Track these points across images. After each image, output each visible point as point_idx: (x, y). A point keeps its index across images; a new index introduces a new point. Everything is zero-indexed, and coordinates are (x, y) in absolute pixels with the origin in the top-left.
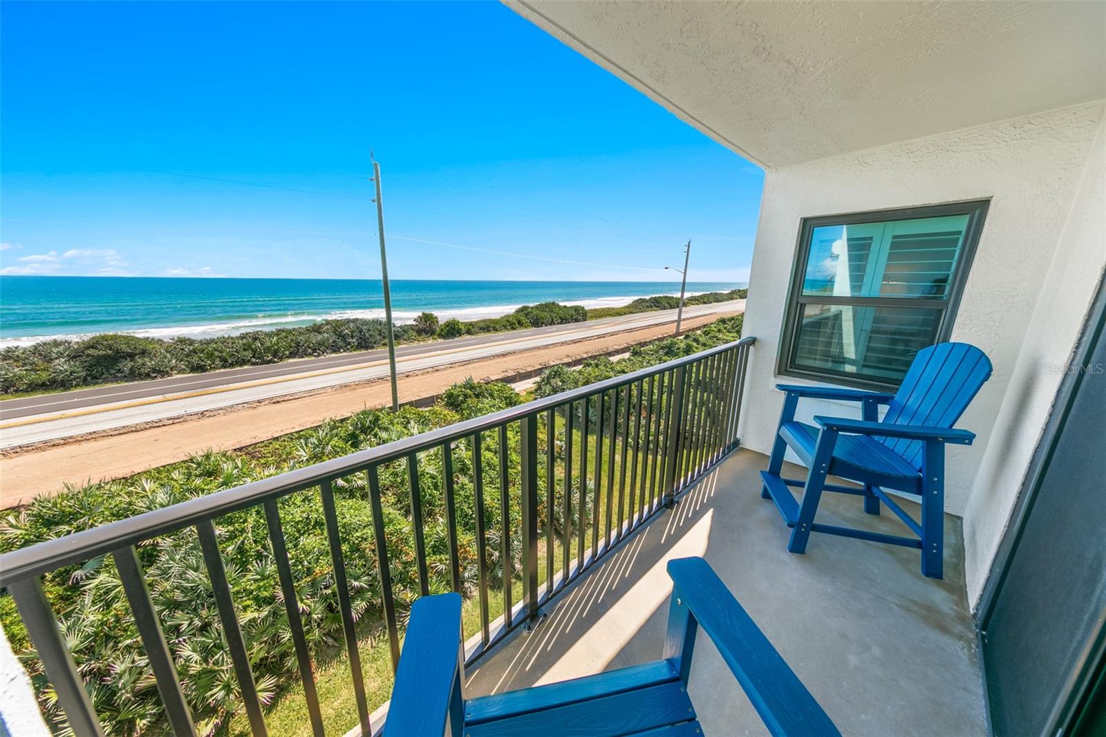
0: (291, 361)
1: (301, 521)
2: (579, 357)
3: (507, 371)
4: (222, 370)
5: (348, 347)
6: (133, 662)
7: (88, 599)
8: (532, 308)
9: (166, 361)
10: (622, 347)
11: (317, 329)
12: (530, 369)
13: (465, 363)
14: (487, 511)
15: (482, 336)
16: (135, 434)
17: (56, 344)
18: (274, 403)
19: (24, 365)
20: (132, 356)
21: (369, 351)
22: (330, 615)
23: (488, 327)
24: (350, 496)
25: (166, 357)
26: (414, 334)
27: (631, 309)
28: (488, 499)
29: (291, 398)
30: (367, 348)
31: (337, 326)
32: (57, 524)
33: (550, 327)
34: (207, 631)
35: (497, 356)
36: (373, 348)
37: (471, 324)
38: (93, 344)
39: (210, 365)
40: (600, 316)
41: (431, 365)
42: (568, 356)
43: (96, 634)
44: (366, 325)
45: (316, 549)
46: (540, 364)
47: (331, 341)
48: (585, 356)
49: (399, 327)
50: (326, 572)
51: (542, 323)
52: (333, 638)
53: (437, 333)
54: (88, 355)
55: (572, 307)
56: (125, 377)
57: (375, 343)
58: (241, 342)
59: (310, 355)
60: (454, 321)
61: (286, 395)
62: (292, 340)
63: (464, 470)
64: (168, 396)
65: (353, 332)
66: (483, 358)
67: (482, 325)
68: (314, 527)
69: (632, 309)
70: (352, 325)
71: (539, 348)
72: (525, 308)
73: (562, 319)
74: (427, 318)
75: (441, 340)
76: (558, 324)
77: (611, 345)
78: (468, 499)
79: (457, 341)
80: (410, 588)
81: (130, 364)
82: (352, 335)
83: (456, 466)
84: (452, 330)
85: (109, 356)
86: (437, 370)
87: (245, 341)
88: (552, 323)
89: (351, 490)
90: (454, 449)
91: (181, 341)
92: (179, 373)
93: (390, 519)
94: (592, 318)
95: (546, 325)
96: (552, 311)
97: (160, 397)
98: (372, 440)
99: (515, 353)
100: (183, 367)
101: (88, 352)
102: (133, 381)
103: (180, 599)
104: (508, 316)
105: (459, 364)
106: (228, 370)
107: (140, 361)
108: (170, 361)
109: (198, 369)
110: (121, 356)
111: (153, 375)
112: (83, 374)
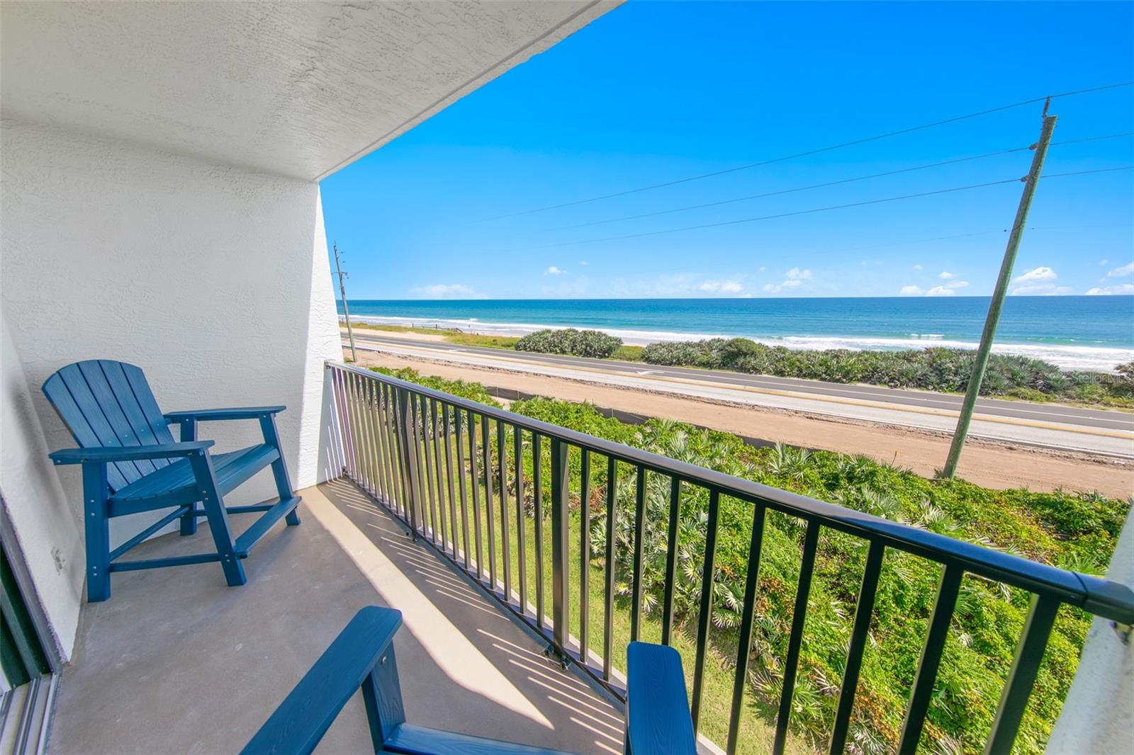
0: (860, 385)
4: (796, 379)
5: (943, 385)
11: (909, 356)
16: (714, 405)
17: (719, 340)
19: (702, 351)
20: (745, 354)
25: (763, 360)
29: (825, 418)
38: (731, 343)
39: (788, 372)
47: (920, 373)
49: (1065, 374)
54: (726, 350)
56: (738, 368)
58: (821, 357)
59: (886, 383)
61: (821, 415)
62: (872, 364)
64: (748, 388)
65: (961, 367)
81: (743, 360)
82: (957, 371)
85: (735, 353)
87: (825, 357)
91: (779, 350)
92: (767, 373)
97: (741, 387)
100: (771, 369)
101: (727, 348)
102: (740, 372)
106: (800, 379)
107: (748, 359)
108: (764, 363)
109: (780, 373)
110: (740, 353)
111: (751, 371)
112: (720, 361)
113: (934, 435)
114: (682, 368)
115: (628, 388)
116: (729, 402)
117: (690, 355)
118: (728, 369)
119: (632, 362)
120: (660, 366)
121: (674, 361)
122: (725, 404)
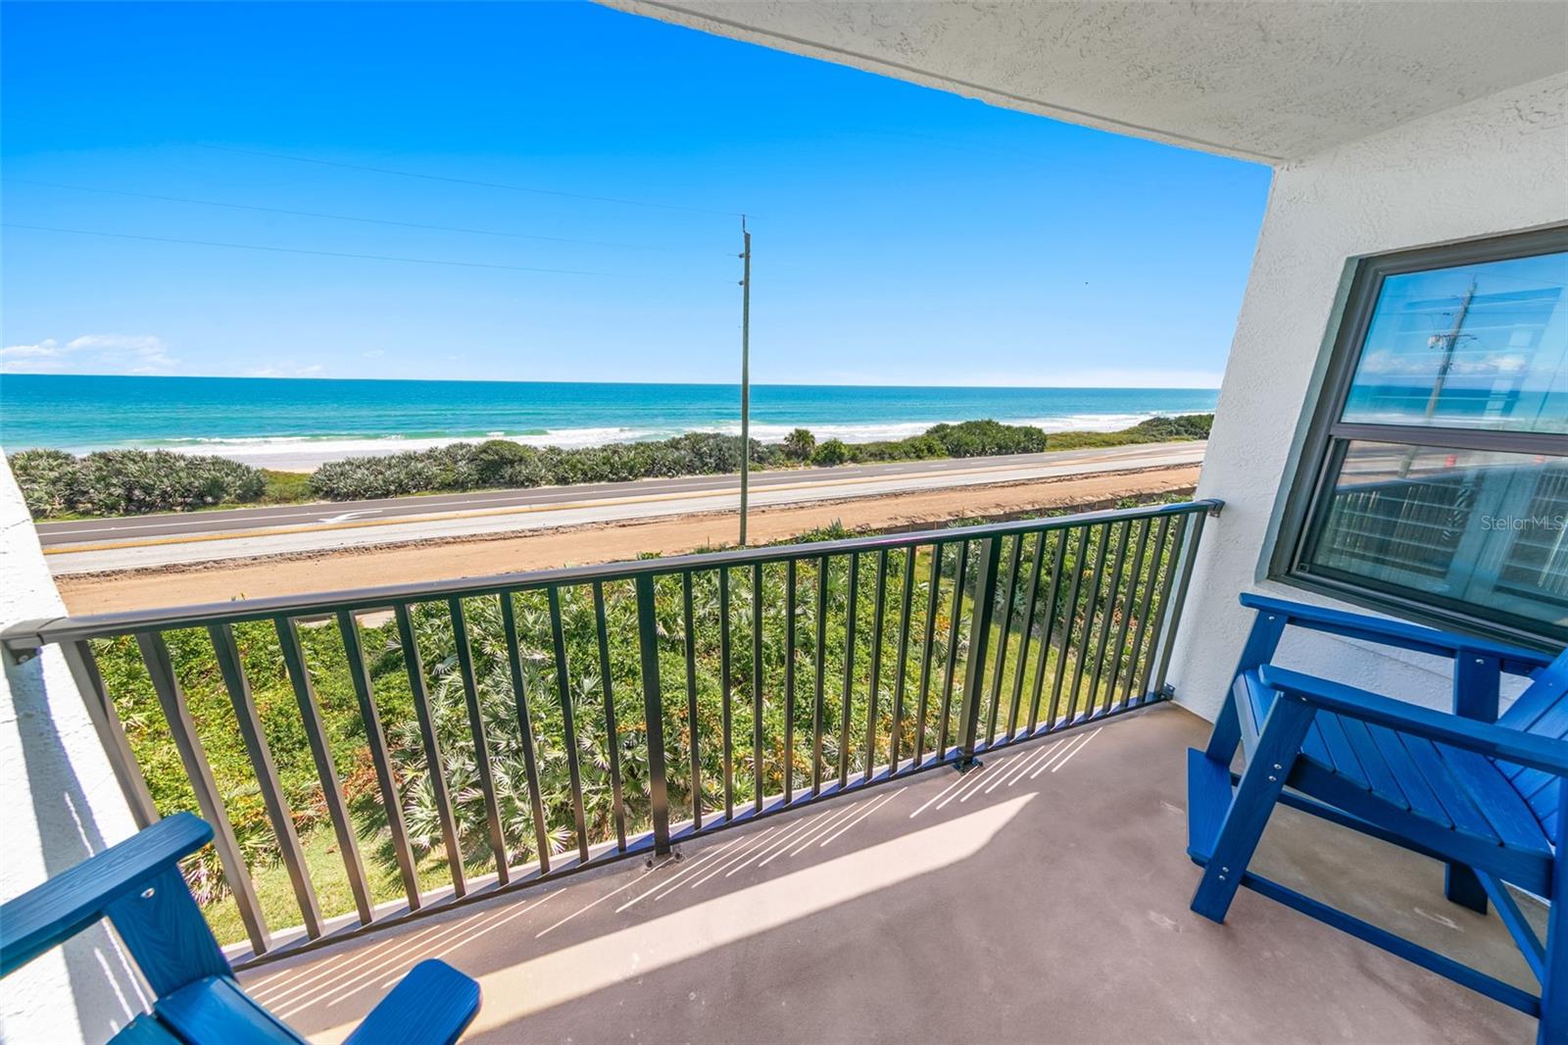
0: (646, 480)
1: (616, 665)
2: (1016, 509)
3: (896, 519)
4: (582, 485)
5: (705, 468)
6: (464, 764)
7: (443, 693)
8: (953, 428)
9: (537, 470)
10: (1102, 498)
11: (674, 444)
12: (931, 519)
13: (839, 501)
14: (827, 708)
15: (872, 465)
16: (502, 542)
17: (462, 446)
18: (620, 526)
19: (440, 465)
20: (512, 463)
21: (728, 475)
22: (631, 779)
23: (883, 452)
24: (671, 648)
25: (538, 466)
26: (782, 457)
27: (1135, 437)
28: (831, 692)
29: (637, 523)
30: (725, 471)
31: (695, 440)
32: (433, 616)
33: (978, 458)
34: (518, 756)
35: (887, 495)
36: (732, 471)
37: (858, 448)
38: (485, 449)
39: (572, 478)
40: (1072, 446)
41: (795, 499)
42: (998, 505)
43: (444, 727)
44: (728, 442)
45: (624, 701)
46: (950, 514)
47: (687, 459)
48: (1029, 507)
50: (630, 729)
51: (967, 452)
52: (631, 807)
53: (811, 458)
54: (482, 459)
55: (1020, 429)
56: (506, 483)
57: (735, 465)
58: (601, 454)
59: (665, 474)
60: (835, 442)
61: (633, 519)
62: (649, 456)
63: (806, 646)
64: (535, 507)
65: (711, 450)
66: (865, 497)
67: (873, 450)
68: (627, 675)
69: (1136, 435)
70: (711, 441)
71: (953, 489)
72: (942, 427)
73: (1000, 448)
74: (802, 437)
75: (814, 468)
76: (992, 454)
77: (1080, 494)
78: (804, 685)
79: (838, 471)
80: (717, 778)
81: (510, 471)
82: (711, 453)
83: (799, 638)
84: (832, 455)
85: (496, 461)
86: (802, 508)
87: (605, 453)
88: (983, 452)
89: (673, 642)
90: (799, 615)
91: (551, 450)
92: (546, 484)
93: (704, 687)
94: (1054, 447)
95: (972, 455)
96: (985, 434)
98: (705, 585)
99: (913, 493)
100: (551, 478)
101: (482, 456)
102: (511, 488)
103: (503, 716)
104: (914, 438)
105: (832, 502)
106: (587, 484)
107: (518, 468)
108: (540, 470)
109: (563, 480)
110: (505, 462)
111: (526, 484)
112: (476, 477)
113: (720, 514)
114: (411, 497)
115: (321, 554)
116: (523, 531)
117: (420, 474)
118: (491, 487)
119: (293, 505)
120: (365, 501)
121: (392, 488)
122: (518, 535)
